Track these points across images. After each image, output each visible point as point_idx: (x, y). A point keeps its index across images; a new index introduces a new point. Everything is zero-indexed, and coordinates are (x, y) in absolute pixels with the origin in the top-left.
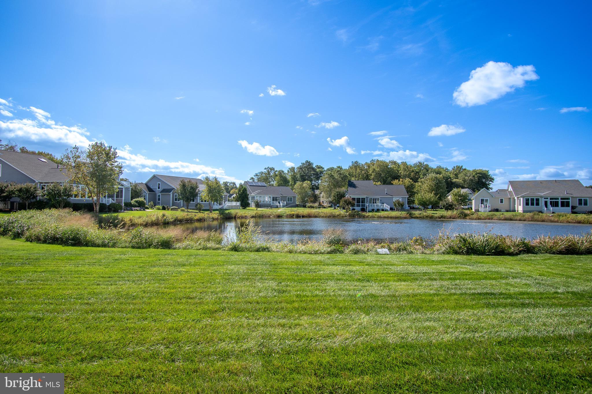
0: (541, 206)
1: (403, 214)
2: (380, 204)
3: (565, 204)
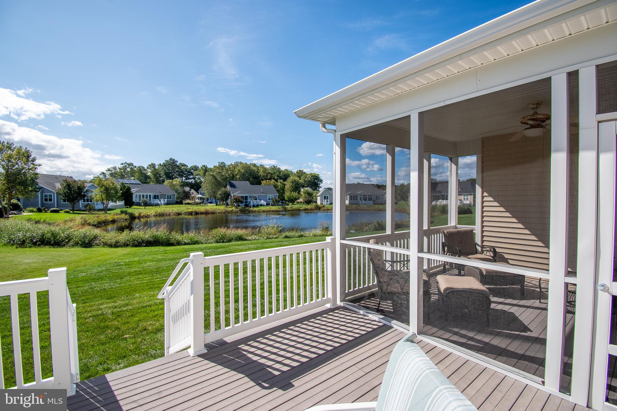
0: (358, 200)
1: (279, 208)
2: (258, 201)
3: (370, 199)
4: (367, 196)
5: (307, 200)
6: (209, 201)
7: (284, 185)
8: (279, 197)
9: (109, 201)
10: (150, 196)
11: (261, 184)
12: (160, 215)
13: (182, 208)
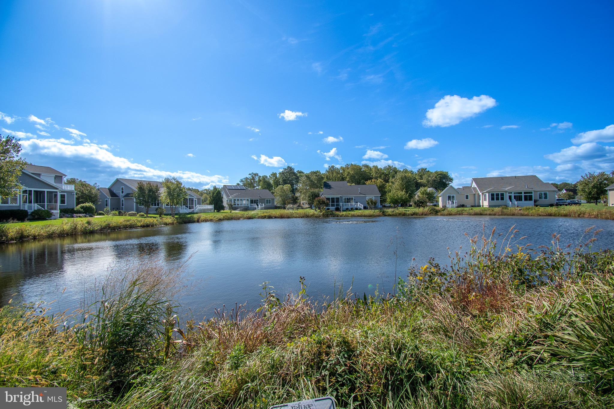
0: (506, 200)
1: (377, 212)
2: (354, 203)
3: (528, 198)
5: (418, 201)
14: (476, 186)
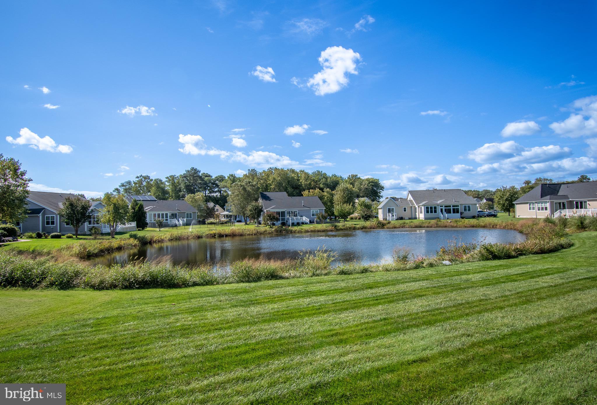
0: (438, 213)
1: (329, 226)
2: (299, 218)
3: (456, 211)
4: (450, 206)
5: (365, 215)
6: (238, 219)
7: (332, 195)
8: (326, 211)
9: (117, 222)
10: (167, 214)
11: (302, 195)
12: (176, 239)
13: (204, 230)
14: (412, 199)
